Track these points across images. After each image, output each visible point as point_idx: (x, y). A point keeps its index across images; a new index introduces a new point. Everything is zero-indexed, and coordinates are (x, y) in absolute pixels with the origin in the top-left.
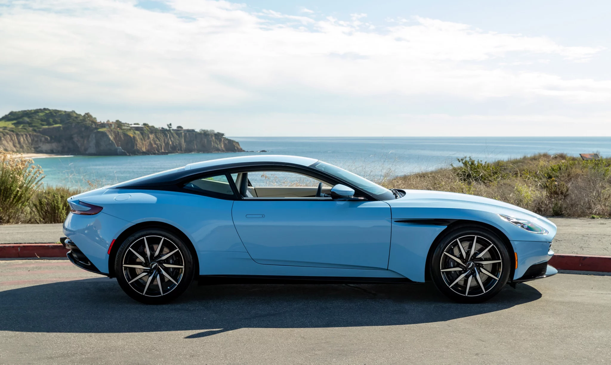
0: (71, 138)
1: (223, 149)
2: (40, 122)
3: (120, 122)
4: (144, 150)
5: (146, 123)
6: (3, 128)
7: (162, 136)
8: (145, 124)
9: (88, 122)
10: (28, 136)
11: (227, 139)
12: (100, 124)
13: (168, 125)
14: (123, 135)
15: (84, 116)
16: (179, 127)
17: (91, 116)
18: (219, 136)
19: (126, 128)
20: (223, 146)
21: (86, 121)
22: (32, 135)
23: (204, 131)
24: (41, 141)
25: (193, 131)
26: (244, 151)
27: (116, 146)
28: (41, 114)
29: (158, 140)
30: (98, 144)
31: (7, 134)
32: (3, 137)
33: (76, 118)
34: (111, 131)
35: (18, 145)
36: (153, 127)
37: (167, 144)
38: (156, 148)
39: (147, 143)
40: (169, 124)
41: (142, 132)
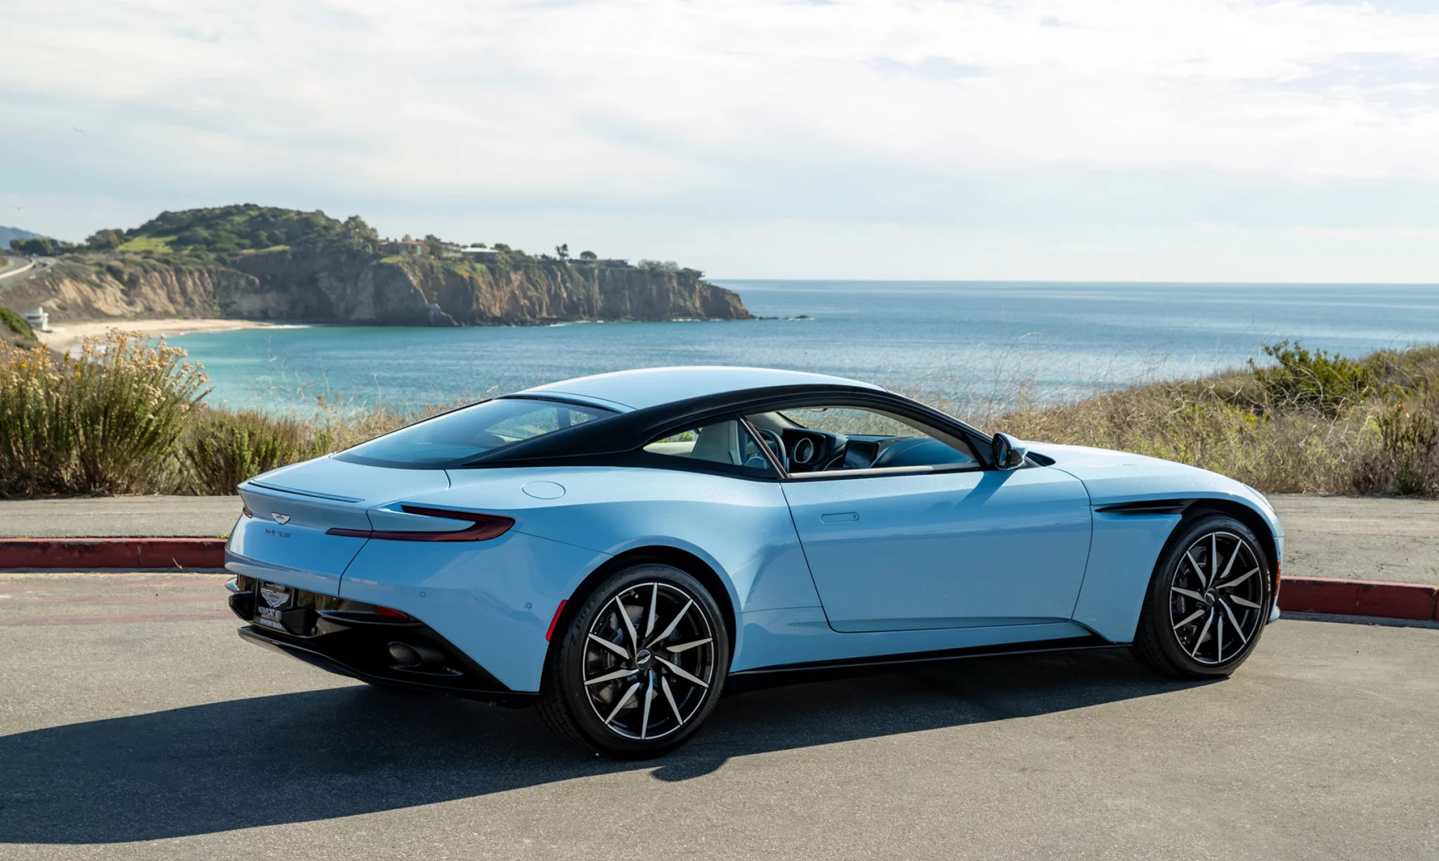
0: (313, 280)
1: (699, 311)
2: (237, 240)
3: (437, 240)
4: (496, 311)
5: (504, 242)
6: (144, 254)
7: (543, 276)
8: (498, 246)
9: (356, 241)
10: (206, 275)
11: (710, 286)
12: (386, 246)
13: (558, 249)
14: (444, 273)
15: (347, 223)
16: (585, 254)
17: (363, 225)
18: (689, 278)
19: (451, 255)
20: (698, 303)
21: (350, 238)
22: (214, 271)
23: (650, 264)
24: (237, 287)
25: (622, 263)
26: (753, 317)
27: (426, 302)
28: (238, 219)
29: (531, 287)
30: (379, 296)
31: (154, 268)
32: (145, 278)
33: (326, 228)
34: (414, 262)
35: (180, 299)
36: (520, 253)
37: (555, 298)
38: (527, 307)
39: (504, 294)
40: (560, 245)
41: (492, 266)
